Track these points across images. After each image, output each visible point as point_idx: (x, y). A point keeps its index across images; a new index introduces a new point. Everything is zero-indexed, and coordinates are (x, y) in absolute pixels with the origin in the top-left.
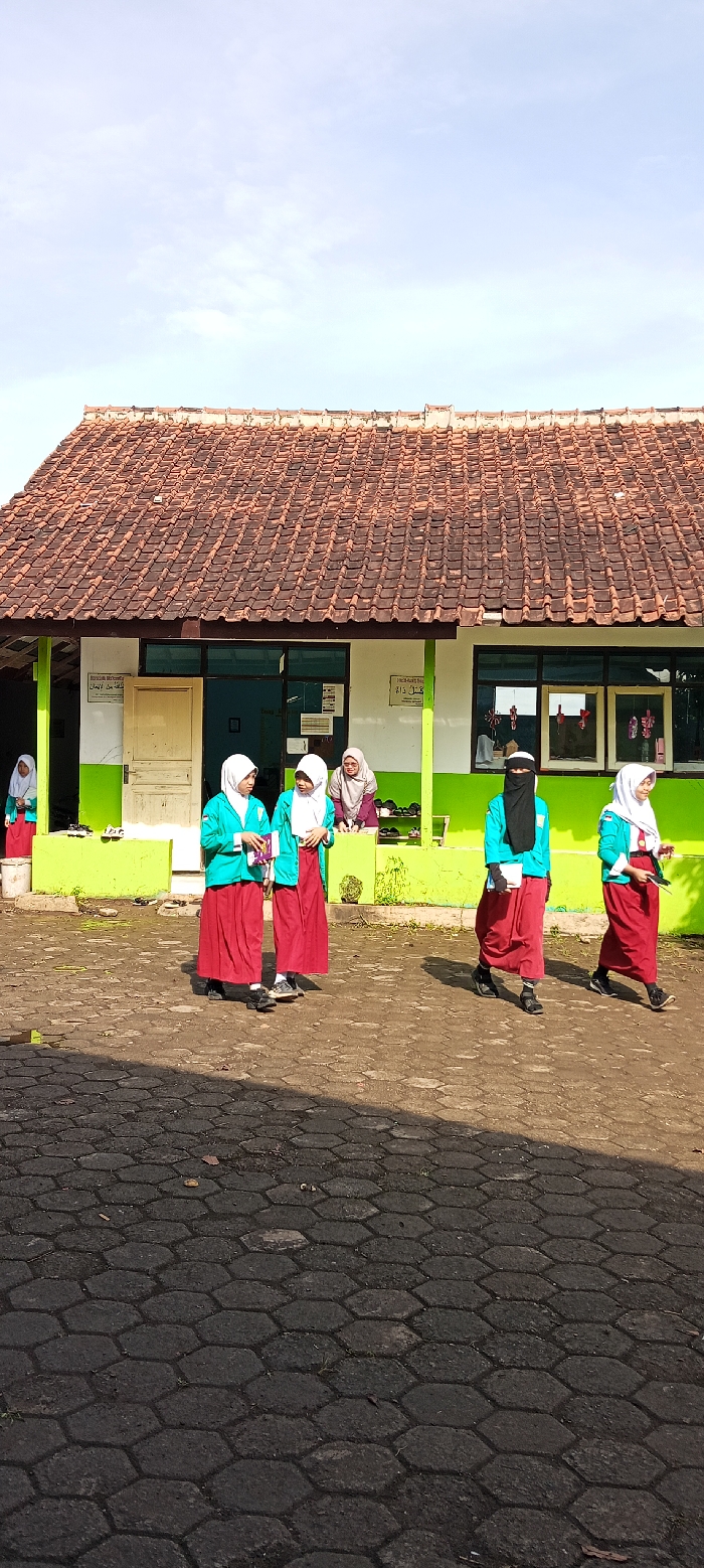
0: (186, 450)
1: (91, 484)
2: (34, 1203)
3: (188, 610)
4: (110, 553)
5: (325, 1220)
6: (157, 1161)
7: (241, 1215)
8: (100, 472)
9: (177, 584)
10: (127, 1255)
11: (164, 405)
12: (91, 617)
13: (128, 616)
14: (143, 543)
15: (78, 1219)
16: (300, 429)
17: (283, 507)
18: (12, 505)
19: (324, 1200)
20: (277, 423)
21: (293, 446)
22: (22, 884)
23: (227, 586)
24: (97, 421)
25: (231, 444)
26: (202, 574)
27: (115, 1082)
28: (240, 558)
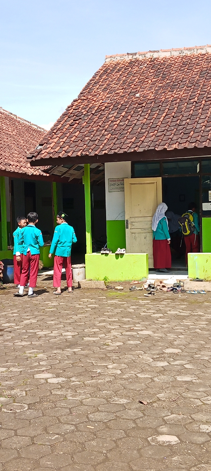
0: (152, 71)
1: (107, 92)
2: (59, 420)
3: (149, 147)
4: (115, 123)
5: (190, 432)
6: (117, 403)
7: (151, 428)
8: (112, 86)
9: (145, 135)
10: (95, 444)
11: (142, 51)
12: (105, 153)
13: (122, 151)
14: (130, 116)
15: (76, 428)
16: (207, 55)
17: (196, 93)
18: (72, 105)
19: (191, 422)
20: (195, 53)
21: (203, 63)
22: (82, 276)
23: (168, 133)
24: (111, 62)
25: (173, 66)
26: (156, 129)
27: (106, 366)
28: (175, 119)
